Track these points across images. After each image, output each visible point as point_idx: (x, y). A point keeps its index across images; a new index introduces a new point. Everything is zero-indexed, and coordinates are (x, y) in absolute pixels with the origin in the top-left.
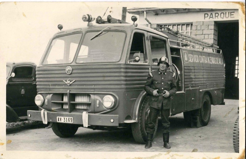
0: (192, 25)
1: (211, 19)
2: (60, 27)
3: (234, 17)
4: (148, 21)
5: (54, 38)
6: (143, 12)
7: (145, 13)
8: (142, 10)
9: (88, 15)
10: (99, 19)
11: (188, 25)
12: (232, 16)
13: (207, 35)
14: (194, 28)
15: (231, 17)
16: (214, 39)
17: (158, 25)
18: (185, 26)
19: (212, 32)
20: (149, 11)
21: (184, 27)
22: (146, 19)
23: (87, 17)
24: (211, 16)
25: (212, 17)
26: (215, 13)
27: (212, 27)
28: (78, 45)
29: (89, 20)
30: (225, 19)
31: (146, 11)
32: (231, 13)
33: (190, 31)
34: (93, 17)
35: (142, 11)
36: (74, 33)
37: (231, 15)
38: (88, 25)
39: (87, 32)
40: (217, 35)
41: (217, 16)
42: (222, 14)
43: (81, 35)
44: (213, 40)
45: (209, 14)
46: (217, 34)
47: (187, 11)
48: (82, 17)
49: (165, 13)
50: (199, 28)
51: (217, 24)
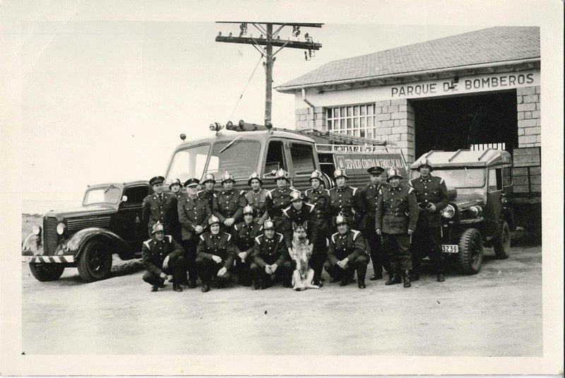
0: (374, 105)
1: (402, 97)
2: (183, 137)
3: (435, 92)
4: (309, 103)
5: (177, 152)
6: (300, 90)
7: (303, 91)
8: (299, 87)
9: (216, 124)
10: (230, 124)
11: (368, 105)
12: (432, 90)
13: (398, 121)
14: (378, 110)
15: (431, 92)
16: (409, 127)
17: (325, 108)
18: (365, 107)
19: (405, 115)
20: (309, 88)
21: (364, 109)
22: (305, 100)
23: (215, 126)
24: (402, 92)
25: (404, 93)
26: (408, 87)
27: (404, 108)
28: (207, 156)
29: (218, 128)
30: (423, 95)
31: (305, 88)
32: (431, 85)
33: (372, 115)
34: (222, 125)
35: (298, 89)
36: (200, 145)
37: (431, 88)
38: (217, 135)
39: (216, 143)
40: (414, 119)
41: (411, 92)
42: (418, 88)
43: (208, 147)
44: (406, 127)
45: (399, 89)
46: (413, 117)
47: (365, 85)
48: (209, 126)
49: (333, 89)
50: (385, 110)
51: (411, 103)
